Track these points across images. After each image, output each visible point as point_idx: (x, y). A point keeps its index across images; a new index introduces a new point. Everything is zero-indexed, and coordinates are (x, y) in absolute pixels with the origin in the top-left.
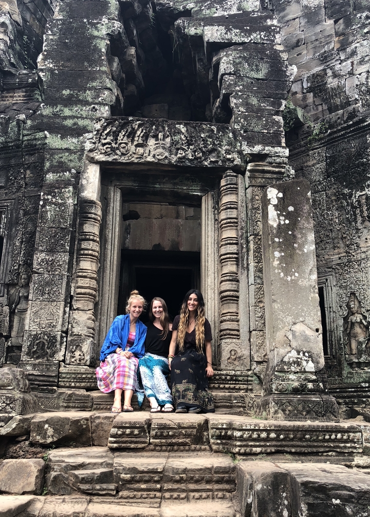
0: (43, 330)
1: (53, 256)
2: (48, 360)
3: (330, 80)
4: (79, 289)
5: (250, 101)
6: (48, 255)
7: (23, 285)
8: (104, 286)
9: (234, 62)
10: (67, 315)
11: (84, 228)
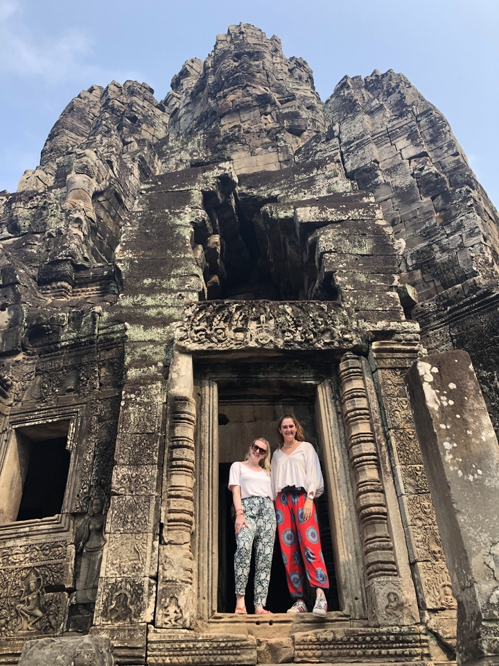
0: (125, 575)
1: (137, 470)
2: (131, 622)
3: (438, 255)
4: (171, 514)
5: (357, 278)
6: (130, 469)
7: (94, 514)
8: (202, 509)
9: (333, 239)
10: (157, 552)
11: (176, 431)
